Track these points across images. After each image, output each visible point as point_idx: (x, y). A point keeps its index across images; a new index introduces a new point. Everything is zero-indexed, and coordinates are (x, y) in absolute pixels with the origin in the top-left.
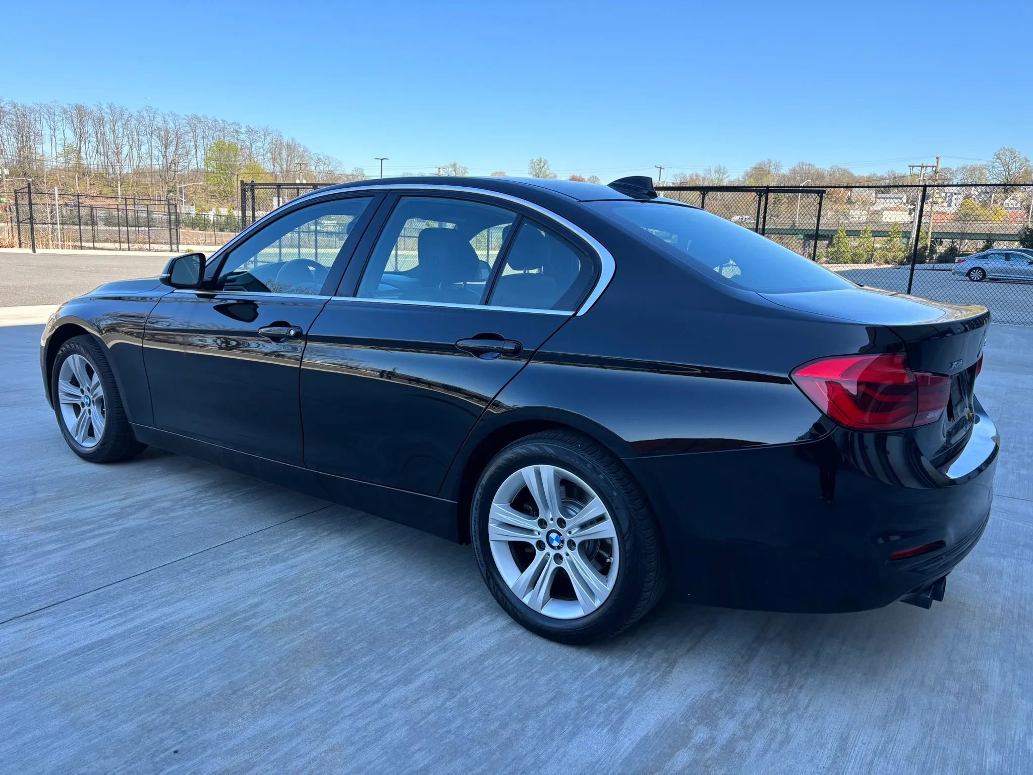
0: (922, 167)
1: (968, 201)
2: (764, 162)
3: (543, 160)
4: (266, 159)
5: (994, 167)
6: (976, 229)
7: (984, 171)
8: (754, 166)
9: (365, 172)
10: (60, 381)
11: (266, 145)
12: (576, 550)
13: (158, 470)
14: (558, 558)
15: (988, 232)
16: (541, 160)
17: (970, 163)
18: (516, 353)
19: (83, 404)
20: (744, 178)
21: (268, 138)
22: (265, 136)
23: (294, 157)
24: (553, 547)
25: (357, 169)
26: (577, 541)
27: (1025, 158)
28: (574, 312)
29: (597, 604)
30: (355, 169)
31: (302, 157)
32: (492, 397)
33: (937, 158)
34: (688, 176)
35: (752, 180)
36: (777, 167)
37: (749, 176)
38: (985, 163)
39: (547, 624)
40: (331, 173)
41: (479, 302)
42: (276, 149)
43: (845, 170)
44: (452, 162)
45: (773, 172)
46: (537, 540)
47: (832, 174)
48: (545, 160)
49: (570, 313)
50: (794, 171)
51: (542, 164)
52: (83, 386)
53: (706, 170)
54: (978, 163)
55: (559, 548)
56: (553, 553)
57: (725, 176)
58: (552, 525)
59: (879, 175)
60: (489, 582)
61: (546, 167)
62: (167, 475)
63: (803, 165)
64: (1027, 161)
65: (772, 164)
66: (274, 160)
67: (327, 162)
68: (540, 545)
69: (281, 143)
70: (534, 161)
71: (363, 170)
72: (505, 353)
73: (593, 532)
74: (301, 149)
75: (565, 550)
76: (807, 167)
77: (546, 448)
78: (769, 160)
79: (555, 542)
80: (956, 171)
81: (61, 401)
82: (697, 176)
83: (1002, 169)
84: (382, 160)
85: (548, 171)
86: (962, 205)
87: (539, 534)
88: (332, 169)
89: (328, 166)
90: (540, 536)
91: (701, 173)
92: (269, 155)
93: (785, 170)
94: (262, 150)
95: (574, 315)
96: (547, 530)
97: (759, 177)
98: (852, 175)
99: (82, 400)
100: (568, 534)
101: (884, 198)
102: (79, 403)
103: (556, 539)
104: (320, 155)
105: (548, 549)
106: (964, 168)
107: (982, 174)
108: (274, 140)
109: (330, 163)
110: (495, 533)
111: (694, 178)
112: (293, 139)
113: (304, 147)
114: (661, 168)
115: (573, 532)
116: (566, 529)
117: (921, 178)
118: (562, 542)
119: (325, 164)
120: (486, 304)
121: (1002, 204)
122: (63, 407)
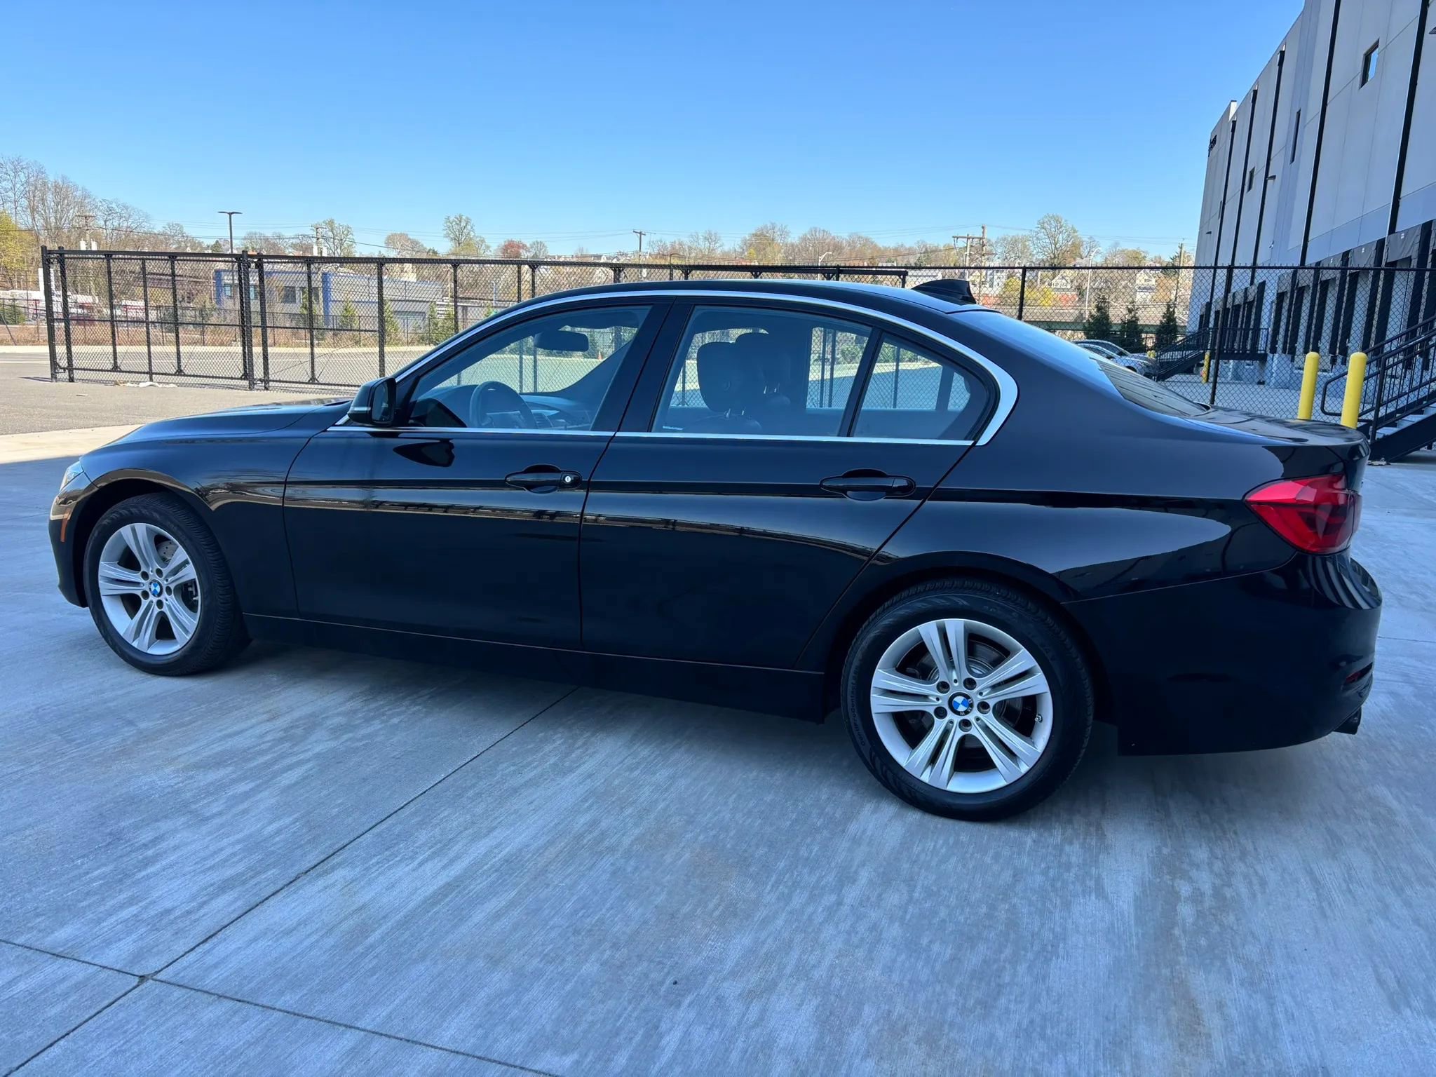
0: (968, 238)
1: (1013, 280)
2: (766, 226)
3: (464, 217)
4: (18, 208)
5: (1038, 239)
6: (1041, 317)
7: (1027, 243)
8: (754, 232)
9: (185, 230)
10: (101, 563)
11: (18, 186)
12: (991, 713)
13: (274, 679)
14: (965, 724)
15: (1048, 320)
16: (461, 218)
17: (1012, 233)
18: (905, 492)
19: (146, 595)
20: (741, 248)
21: (22, 175)
22: (16, 172)
23: (68, 205)
24: (958, 713)
25: (171, 226)
26: (992, 703)
27: (1073, 228)
28: (972, 442)
29: (1024, 768)
30: (168, 224)
31: (81, 205)
32: (877, 548)
33: (983, 228)
34: (668, 244)
35: (752, 250)
36: (784, 233)
37: (748, 244)
38: (1027, 233)
39: (958, 802)
40: (129, 231)
41: (837, 432)
42: (36, 193)
43: (867, 239)
44: (327, 218)
45: (778, 240)
46: (935, 707)
47: (851, 244)
48: (468, 218)
49: (969, 443)
50: (804, 239)
51: (463, 224)
52: (147, 565)
53: (692, 236)
54: (1021, 233)
55: (966, 713)
56: (957, 719)
57: (717, 245)
58: (956, 687)
59: (907, 246)
60: (874, 764)
61: (469, 227)
62: (295, 683)
63: (816, 232)
64: (1075, 231)
65: (776, 230)
66: (33, 210)
67: (124, 213)
68: (941, 713)
69: (45, 184)
70: (451, 219)
71: (181, 227)
72: (890, 492)
73: (1018, 689)
74: (79, 193)
75: (975, 713)
76: (821, 235)
77: (955, 599)
78: (772, 224)
79: (961, 706)
80: (996, 242)
81: (102, 592)
82: (681, 244)
83: (1048, 241)
84: (230, 214)
85: (472, 234)
86: (1006, 285)
87: (938, 699)
88: (134, 225)
89: (127, 220)
90: (940, 701)
91: (686, 241)
92: (24, 202)
93: (794, 238)
94: (11, 194)
95: (974, 445)
96: (949, 694)
97: (762, 246)
98: (875, 245)
99: (146, 588)
100: (979, 697)
101: (915, 276)
102: (139, 593)
103: (963, 703)
104: (111, 203)
105: (950, 715)
106: (1005, 239)
107: (1025, 247)
108: (32, 179)
109: (130, 216)
110: (879, 705)
111: (677, 247)
112: (64, 178)
113: (84, 189)
114: (640, 233)
115: (984, 694)
116: (975, 690)
117: (968, 253)
118: (971, 705)
119: (121, 217)
120: (848, 435)
121: (1050, 285)
122: (106, 602)
